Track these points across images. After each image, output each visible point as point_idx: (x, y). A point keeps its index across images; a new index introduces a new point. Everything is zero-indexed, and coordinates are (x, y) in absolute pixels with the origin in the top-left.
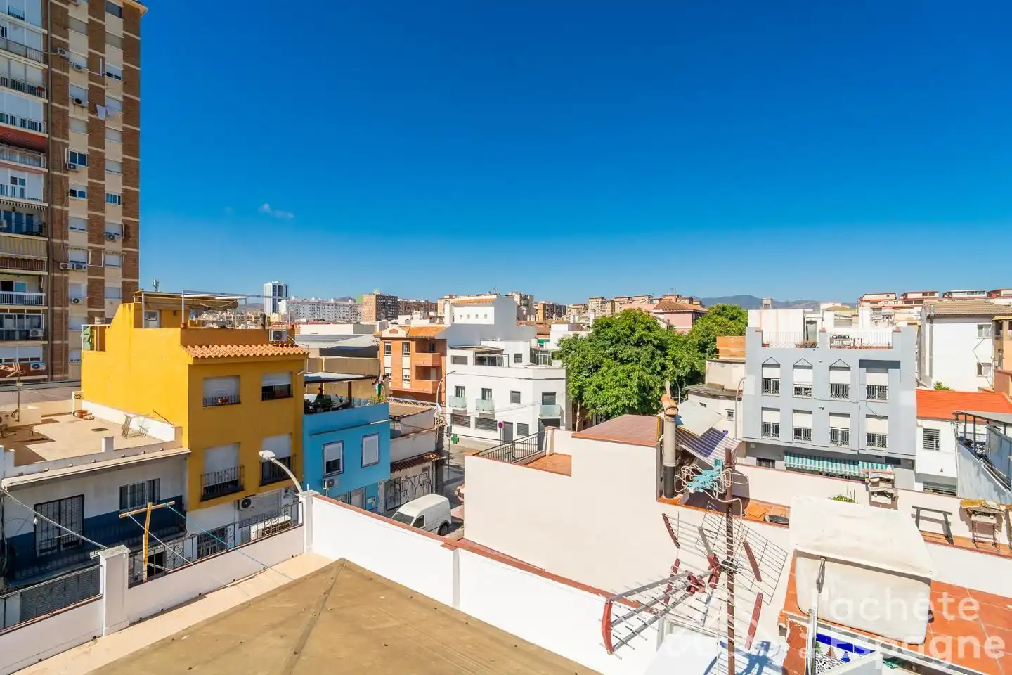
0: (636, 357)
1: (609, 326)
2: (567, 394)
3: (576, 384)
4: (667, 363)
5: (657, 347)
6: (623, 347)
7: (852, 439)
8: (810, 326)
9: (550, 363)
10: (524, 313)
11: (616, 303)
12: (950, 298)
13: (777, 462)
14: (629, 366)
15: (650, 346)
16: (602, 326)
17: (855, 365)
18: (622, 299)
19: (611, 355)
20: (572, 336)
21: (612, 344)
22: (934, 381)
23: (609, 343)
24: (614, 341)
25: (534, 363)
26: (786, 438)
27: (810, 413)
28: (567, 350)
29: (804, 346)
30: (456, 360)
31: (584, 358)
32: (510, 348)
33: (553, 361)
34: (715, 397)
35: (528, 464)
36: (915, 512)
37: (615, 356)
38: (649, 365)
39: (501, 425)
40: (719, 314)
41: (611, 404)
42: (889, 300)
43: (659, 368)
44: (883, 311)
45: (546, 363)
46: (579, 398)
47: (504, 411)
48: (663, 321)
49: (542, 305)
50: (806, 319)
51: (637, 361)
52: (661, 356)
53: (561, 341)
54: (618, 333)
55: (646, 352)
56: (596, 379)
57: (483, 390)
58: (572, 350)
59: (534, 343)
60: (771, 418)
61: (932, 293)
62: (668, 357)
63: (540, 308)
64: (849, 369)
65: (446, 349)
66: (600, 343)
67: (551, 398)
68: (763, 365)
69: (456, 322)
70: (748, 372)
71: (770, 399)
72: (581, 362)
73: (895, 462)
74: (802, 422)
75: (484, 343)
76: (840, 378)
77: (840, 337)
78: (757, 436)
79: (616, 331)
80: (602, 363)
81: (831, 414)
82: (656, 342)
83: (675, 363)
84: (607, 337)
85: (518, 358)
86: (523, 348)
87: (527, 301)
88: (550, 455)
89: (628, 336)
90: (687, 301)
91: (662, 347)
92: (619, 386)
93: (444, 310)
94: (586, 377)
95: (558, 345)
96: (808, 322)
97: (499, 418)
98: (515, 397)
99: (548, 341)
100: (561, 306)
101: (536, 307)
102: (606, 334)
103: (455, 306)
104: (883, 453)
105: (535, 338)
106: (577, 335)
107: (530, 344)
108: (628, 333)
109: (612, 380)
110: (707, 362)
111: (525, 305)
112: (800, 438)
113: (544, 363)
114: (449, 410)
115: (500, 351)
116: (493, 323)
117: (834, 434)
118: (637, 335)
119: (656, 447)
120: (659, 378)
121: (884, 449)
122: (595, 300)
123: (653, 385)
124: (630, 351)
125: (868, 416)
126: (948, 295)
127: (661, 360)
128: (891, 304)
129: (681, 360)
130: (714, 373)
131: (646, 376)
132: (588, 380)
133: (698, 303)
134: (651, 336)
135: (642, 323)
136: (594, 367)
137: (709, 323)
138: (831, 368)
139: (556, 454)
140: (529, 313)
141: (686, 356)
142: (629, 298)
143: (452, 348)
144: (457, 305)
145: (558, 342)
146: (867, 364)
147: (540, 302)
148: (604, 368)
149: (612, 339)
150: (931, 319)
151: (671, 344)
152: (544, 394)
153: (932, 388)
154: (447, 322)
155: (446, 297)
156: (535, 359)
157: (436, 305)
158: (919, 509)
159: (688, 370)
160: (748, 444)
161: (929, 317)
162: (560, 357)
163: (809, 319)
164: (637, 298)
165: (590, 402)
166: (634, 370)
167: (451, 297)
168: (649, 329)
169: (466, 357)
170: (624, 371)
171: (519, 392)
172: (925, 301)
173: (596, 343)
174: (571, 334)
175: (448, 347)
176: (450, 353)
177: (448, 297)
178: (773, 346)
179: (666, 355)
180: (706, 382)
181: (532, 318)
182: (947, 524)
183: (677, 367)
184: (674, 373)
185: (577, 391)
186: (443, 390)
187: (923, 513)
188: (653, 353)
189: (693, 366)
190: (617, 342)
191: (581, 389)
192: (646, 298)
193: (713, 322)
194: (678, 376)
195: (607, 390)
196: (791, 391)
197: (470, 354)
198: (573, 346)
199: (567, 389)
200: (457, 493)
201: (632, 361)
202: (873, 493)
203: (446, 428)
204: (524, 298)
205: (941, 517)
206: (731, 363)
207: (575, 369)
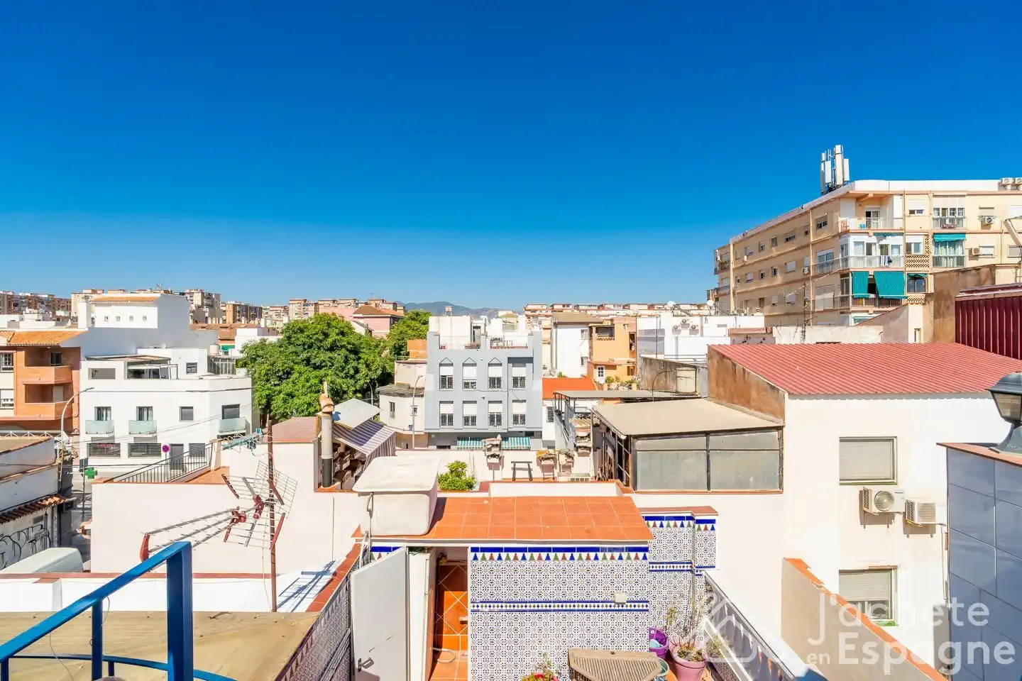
0: (330, 362)
1: (302, 331)
2: (253, 405)
3: (264, 393)
4: (360, 366)
5: (351, 351)
6: (316, 352)
7: (504, 420)
8: (476, 331)
9: (234, 372)
10: (207, 315)
11: (320, 306)
12: (578, 309)
13: (452, 447)
14: (322, 372)
15: (343, 350)
16: (294, 331)
17: (505, 361)
18: (326, 302)
19: (303, 361)
20: (259, 341)
21: (305, 349)
22: (558, 371)
23: (301, 348)
24: (306, 347)
25: (214, 372)
26: (458, 426)
27: (475, 402)
28: (252, 358)
29: (471, 347)
30: (95, 374)
31: (272, 365)
32: (178, 357)
33: (238, 370)
34: (401, 395)
35: (191, 480)
36: (512, 465)
37: (308, 361)
38: (343, 369)
39: (166, 449)
40: (413, 319)
41: (303, 411)
42: (543, 309)
43: (352, 372)
44: (539, 318)
45: (229, 373)
46: (267, 407)
47: (169, 430)
48: (362, 325)
49: (231, 307)
50: (473, 325)
51: (330, 366)
52: (354, 360)
53: (245, 347)
54: (311, 338)
55: (339, 356)
56: (287, 387)
57: (141, 409)
58: (258, 356)
59: (213, 350)
60: (447, 410)
61: (568, 306)
62: (361, 361)
63: (229, 309)
64: (501, 365)
65: (79, 360)
66: (291, 348)
67: (235, 411)
68: (441, 365)
69: (97, 325)
70: (429, 371)
71: (446, 394)
72: (269, 370)
73: (530, 434)
74: (470, 410)
75: (141, 352)
76: (496, 372)
77: (496, 339)
78: (436, 427)
79: (308, 336)
80: (292, 369)
81: (490, 402)
82: (349, 347)
83: (368, 366)
84: (299, 343)
85: (191, 367)
86: (199, 356)
87: (211, 301)
88: (216, 470)
89: (321, 341)
90: (391, 306)
91: (355, 351)
92: (311, 392)
93: (79, 308)
94: (275, 385)
95: (242, 352)
96: (474, 327)
97: (163, 440)
98: (186, 413)
99: (233, 347)
100: (256, 308)
101: (224, 309)
102: (298, 339)
103: (96, 305)
104: (524, 429)
105: (215, 344)
106: (265, 340)
107: (209, 351)
108: (321, 337)
109: (303, 386)
110: (396, 364)
111: (208, 306)
112: (468, 425)
113: (226, 372)
114: (84, 439)
115: (165, 361)
116: (156, 327)
117: (492, 418)
118: (330, 340)
119: (313, 442)
120: (352, 381)
121: (524, 425)
122: (297, 302)
123: (346, 389)
124: (323, 356)
125: (514, 401)
126: (577, 306)
127: (355, 364)
128: (544, 312)
129: (373, 362)
130: (403, 374)
131: (339, 381)
132: (278, 388)
133: (402, 308)
134: (344, 341)
135: (336, 328)
136: (284, 374)
137: (404, 328)
138: (489, 365)
139: (224, 467)
140: (212, 316)
141: (378, 359)
142: (334, 301)
143: (88, 359)
144: (99, 303)
145: (241, 349)
146: (513, 361)
147: (229, 303)
148: (296, 375)
149: (304, 344)
150: (556, 325)
151: (364, 348)
152: (224, 407)
153: (556, 377)
154: (83, 326)
155: (84, 291)
156: (214, 367)
157: (69, 301)
158: (514, 463)
159: (379, 372)
160: (430, 434)
161: (555, 323)
162: (245, 365)
163: (475, 325)
164: (342, 302)
165: (279, 411)
166: (326, 375)
167: (94, 292)
168: (343, 334)
169: (114, 370)
170: (316, 377)
171: (192, 408)
172: (564, 311)
173: (287, 348)
174: (258, 339)
175: (82, 357)
176: (86, 366)
177: (90, 291)
178: (448, 348)
179: (360, 358)
180: (395, 383)
181: (214, 322)
182: (530, 470)
183: (370, 370)
184: (367, 376)
185: (264, 401)
186: (75, 414)
187: (518, 466)
188: (346, 357)
189: (384, 368)
190: (310, 347)
191: (269, 399)
192: (352, 302)
193: (408, 326)
194: (370, 379)
195: (298, 397)
196: (461, 385)
197: (119, 366)
198: (260, 353)
199: (253, 399)
200: (79, 531)
201: (326, 366)
202: (488, 456)
203: (76, 462)
204: (207, 297)
205: (525, 466)
206: (415, 363)
207: (262, 378)
